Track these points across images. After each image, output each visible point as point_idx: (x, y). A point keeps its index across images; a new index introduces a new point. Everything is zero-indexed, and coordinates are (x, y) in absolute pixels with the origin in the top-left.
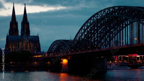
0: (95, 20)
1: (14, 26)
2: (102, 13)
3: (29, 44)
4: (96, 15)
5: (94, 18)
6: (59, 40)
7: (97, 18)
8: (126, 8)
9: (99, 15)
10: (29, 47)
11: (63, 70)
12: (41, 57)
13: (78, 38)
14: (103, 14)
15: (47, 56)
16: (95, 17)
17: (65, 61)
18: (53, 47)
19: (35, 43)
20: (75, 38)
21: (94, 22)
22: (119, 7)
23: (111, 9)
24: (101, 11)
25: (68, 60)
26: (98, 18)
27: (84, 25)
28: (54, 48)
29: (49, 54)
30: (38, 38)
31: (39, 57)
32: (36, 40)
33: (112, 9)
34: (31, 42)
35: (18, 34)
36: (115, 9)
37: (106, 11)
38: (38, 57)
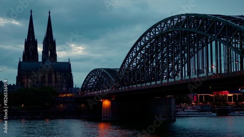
0: (151, 37)
1: (31, 47)
2: (162, 26)
3: (53, 76)
4: (153, 28)
5: (150, 34)
6: (99, 69)
7: (155, 33)
9: (158, 28)
10: (53, 79)
11: (104, 118)
12: (71, 97)
13: (127, 66)
14: (164, 26)
15: (81, 95)
16: (153, 32)
17: (107, 103)
18: (89, 80)
19: (63, 74)
20: (122, 66)
21: (150, 40)
22: (187, 15)
23: (175, 19)
24: (160, 23)
25: (112, 102)
26: (157, 33)
28: (91, 82)
29: (84, 92)
30: (70, 65)
31: (68, 97)
32: (66, 69)
33: (177, 19)
34: (57, 73)
35: (38, 60)
36: (181, 18)
37: (169, 22)
38: (66, 97)
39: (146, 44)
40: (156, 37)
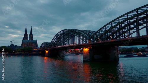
1: (26, 36)
3: (32, 44)
4: (60, 32)
8: (71, 30)
10: (32, 45)
11: (46, 55)
13: (52, 42)
17: (47, 52)
22: (69, 29)
23: (66, 30)
24: (62, 31)
27: (56, 35)
28: (43, 46)
29: (41, 49)
30: (37, 41)
32: (36, 43)
35: (28, 40)
37: (64, 31)
38: (35, 50)
39: (58, 36)
40: (61, 35)
